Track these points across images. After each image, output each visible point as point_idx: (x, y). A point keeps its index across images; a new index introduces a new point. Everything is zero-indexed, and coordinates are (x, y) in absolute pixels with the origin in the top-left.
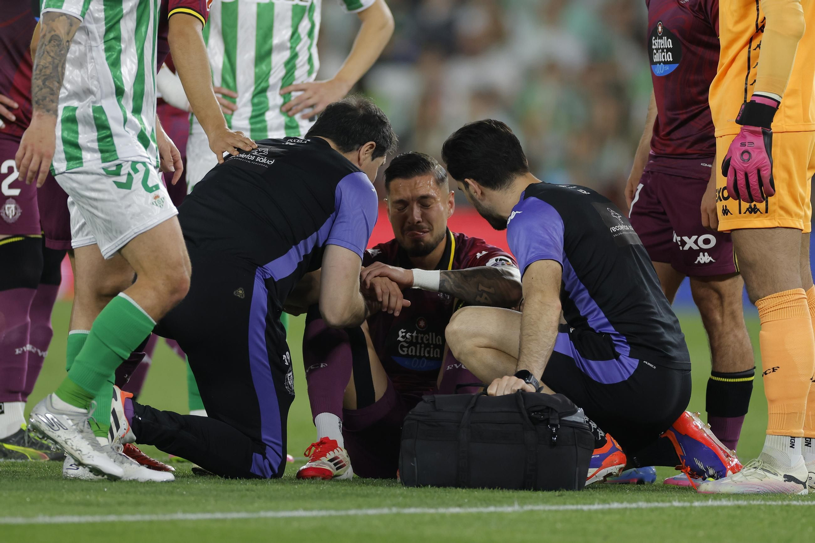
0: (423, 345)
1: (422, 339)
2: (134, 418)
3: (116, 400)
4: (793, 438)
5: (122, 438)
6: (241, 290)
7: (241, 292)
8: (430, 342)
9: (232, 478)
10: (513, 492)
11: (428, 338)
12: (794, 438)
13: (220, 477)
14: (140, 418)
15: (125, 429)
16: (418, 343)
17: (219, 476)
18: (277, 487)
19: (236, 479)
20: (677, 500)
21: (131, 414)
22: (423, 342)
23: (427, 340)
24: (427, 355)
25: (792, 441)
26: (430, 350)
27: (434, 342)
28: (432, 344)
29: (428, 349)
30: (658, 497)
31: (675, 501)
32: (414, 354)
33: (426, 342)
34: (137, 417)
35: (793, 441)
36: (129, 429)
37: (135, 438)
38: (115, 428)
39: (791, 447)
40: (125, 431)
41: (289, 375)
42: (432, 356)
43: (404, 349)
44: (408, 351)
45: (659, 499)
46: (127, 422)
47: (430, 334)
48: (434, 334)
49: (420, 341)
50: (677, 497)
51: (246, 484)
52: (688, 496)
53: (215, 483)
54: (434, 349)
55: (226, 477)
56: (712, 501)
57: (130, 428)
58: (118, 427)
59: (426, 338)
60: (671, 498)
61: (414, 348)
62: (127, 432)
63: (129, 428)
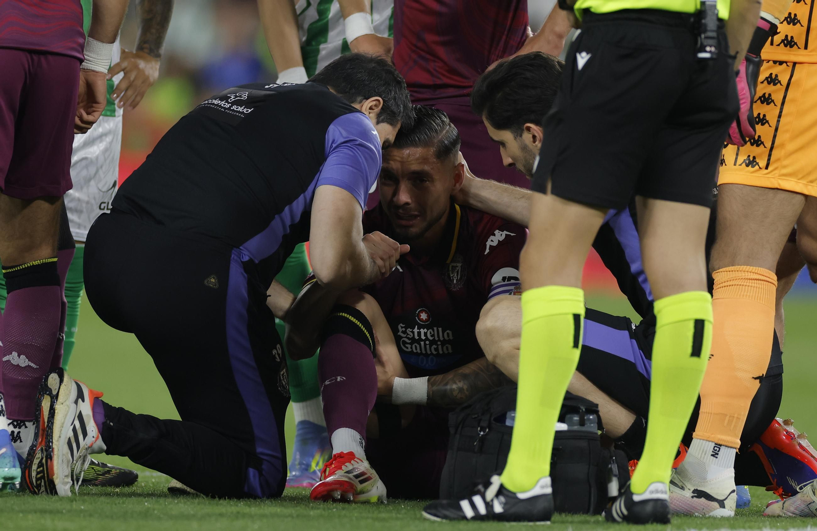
0: (427, 342)
1: (426, 334)
2: (104, 424)
3: (83, 401)
4: (718, 446)
5: (89, 447)
6: (214, 278)
7: (214, 281)
8: (437, 339)
9: (220, 498)
10: (566, 516)
11: (432, 333)
12: (721, 445)
13: (204, 497)
14: (112, 424)
15: (93, 437)
16: (422, 340)
17: (204, 494)
18: (275, 508)
19: (225, 499)
20: (768, 527)
21: (101, 419)
22: (427, 339)
23: (432, 336)
24: (434, 353)
25: (716, 448)
26: (438, 347)
27: (441, 339)
28: (439, 340)
29: (434, 346)
30: (745, 522)
31: (766, 527)
32: (419, 351)
33: (431, 338)
34: (108, 422)
35: (718, 449)
36: (97, 438)
37: (105, 447)
38: (82, 436)
39: (712, 455)
40: (94, 439)
41: (282, 373)
42: (441, 352)
43: (407, 345)
44: (411, 348)
45: (747, 525)
46: (96, 428)
47: (435, 329)
48: (440, 329)
49: (423, 337)
50: (768, 523)
51: (237, 506)
52: (783, 521)
53: (199, 504)
54: (443, 345)
55: (213, 497)
56: (811, 527)
57: (100, 435)
58: (85, 434)
59: (431, 333)
60: (761, 525)
61: (418, 346)
62: (96, 440)
63: (98, 436)
